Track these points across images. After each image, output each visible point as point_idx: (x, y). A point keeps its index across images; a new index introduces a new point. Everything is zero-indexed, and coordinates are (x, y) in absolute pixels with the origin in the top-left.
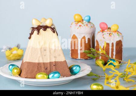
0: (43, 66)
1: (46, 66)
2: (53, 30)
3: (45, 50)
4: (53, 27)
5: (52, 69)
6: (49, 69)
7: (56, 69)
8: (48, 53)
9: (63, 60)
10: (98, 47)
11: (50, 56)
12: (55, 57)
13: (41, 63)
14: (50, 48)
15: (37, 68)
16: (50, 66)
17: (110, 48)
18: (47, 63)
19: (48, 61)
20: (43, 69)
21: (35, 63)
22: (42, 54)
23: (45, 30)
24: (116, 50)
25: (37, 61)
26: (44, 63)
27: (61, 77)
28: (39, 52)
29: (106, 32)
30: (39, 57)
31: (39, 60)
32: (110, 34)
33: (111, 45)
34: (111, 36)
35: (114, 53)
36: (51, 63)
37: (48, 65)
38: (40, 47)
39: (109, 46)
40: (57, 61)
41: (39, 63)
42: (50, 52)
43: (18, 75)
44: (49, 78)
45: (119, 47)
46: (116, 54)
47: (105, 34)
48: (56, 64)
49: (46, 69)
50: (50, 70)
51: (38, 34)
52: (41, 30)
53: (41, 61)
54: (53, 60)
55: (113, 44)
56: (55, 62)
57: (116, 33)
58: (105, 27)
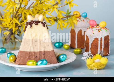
0: (33, 54)
1: (36, 54)
2: (44, 24)
3: (36, 41)
4: (44, 22)
5: (41, 57)
6: (38, 57)
7: (44, 57)
8: (38, 44)
9: (51, 50)
10: (88, 42)
11: (40, 46)
12: (44, 47)
13: (32, 52)
14: (40, 40)
15: (28, 56)
16: (40, 54)
17: (99, 42)
18: (37, 52)
19: (38, 51)
20: (33, 57)
21: (27, 52)
22: (33, 44)
23: (37, 24)
24: (104, 44)
25: (28, 51)
26: (34, 52)
27: (49, 64)
28: (31, 43)
29: (95, 28)
30: (31, 47)
31: (30, 50)
32: (99, 30)
33: (99, 40)
34: (100, 32)
35: (103, 47)
36: (40, 52)
37: (38, 54)
38: (32, 39)
39: (98, 41)
40: (45, 50)
41: (30, 52)
42: (40, 42)
43: (13, 62)
44: (37, 65)
45: (107, 41)
46: (104, 48)
47: (94, 30)
48: (45, 53)
49: (36, 57)
50: (40, 58)
51: (31, 28)
52: (34, 25)
53: (32, 51)
54: (42, 50)
55: (101, 38)
56: (44, 51)
57: (104, 29)
58: (94, 24)
